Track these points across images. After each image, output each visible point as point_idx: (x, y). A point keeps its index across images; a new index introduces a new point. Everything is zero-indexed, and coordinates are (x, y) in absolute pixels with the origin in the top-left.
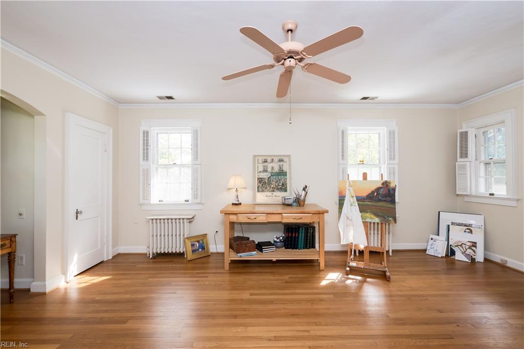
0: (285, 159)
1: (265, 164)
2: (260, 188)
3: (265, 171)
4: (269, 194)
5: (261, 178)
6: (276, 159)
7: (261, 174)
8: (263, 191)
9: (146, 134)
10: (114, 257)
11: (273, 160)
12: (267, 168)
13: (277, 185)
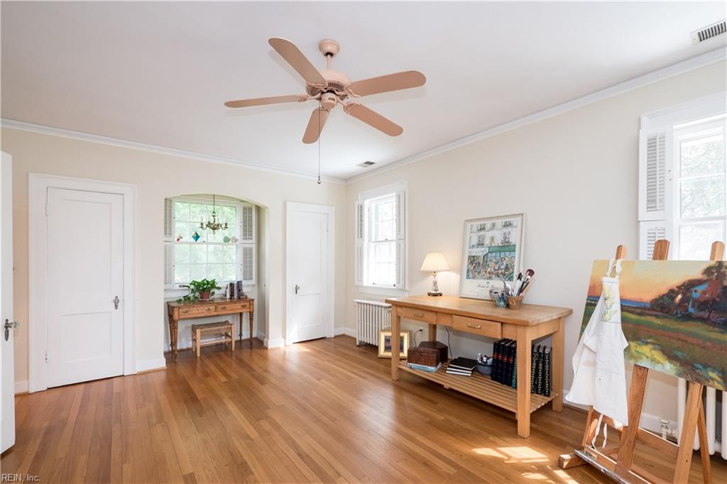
0: (516, 221)
1: (482, 233)
2: (470, 273)
3: (481, 244)
4: (484, 282)
5: (474, 257)
6: (499, 223)
7: (475, 249)
8: (474, 277)
9: (361, 207)
10: (336, 337)
11: (494, 225)
12: (483, 239)
13: (497, 268)
